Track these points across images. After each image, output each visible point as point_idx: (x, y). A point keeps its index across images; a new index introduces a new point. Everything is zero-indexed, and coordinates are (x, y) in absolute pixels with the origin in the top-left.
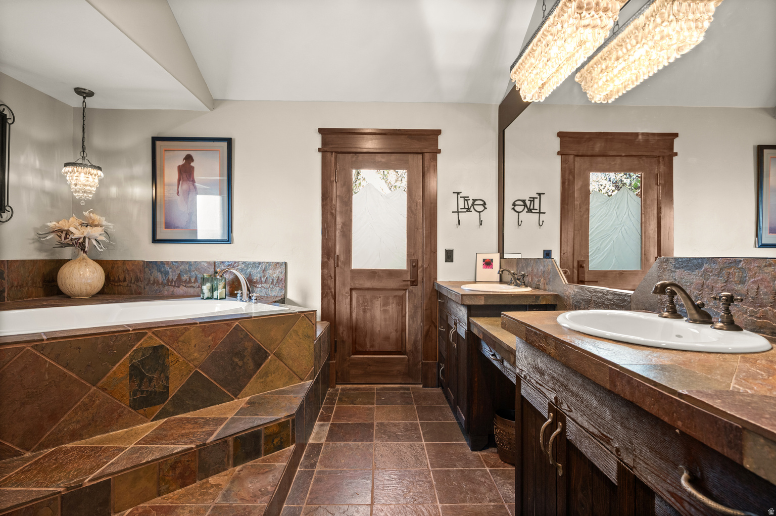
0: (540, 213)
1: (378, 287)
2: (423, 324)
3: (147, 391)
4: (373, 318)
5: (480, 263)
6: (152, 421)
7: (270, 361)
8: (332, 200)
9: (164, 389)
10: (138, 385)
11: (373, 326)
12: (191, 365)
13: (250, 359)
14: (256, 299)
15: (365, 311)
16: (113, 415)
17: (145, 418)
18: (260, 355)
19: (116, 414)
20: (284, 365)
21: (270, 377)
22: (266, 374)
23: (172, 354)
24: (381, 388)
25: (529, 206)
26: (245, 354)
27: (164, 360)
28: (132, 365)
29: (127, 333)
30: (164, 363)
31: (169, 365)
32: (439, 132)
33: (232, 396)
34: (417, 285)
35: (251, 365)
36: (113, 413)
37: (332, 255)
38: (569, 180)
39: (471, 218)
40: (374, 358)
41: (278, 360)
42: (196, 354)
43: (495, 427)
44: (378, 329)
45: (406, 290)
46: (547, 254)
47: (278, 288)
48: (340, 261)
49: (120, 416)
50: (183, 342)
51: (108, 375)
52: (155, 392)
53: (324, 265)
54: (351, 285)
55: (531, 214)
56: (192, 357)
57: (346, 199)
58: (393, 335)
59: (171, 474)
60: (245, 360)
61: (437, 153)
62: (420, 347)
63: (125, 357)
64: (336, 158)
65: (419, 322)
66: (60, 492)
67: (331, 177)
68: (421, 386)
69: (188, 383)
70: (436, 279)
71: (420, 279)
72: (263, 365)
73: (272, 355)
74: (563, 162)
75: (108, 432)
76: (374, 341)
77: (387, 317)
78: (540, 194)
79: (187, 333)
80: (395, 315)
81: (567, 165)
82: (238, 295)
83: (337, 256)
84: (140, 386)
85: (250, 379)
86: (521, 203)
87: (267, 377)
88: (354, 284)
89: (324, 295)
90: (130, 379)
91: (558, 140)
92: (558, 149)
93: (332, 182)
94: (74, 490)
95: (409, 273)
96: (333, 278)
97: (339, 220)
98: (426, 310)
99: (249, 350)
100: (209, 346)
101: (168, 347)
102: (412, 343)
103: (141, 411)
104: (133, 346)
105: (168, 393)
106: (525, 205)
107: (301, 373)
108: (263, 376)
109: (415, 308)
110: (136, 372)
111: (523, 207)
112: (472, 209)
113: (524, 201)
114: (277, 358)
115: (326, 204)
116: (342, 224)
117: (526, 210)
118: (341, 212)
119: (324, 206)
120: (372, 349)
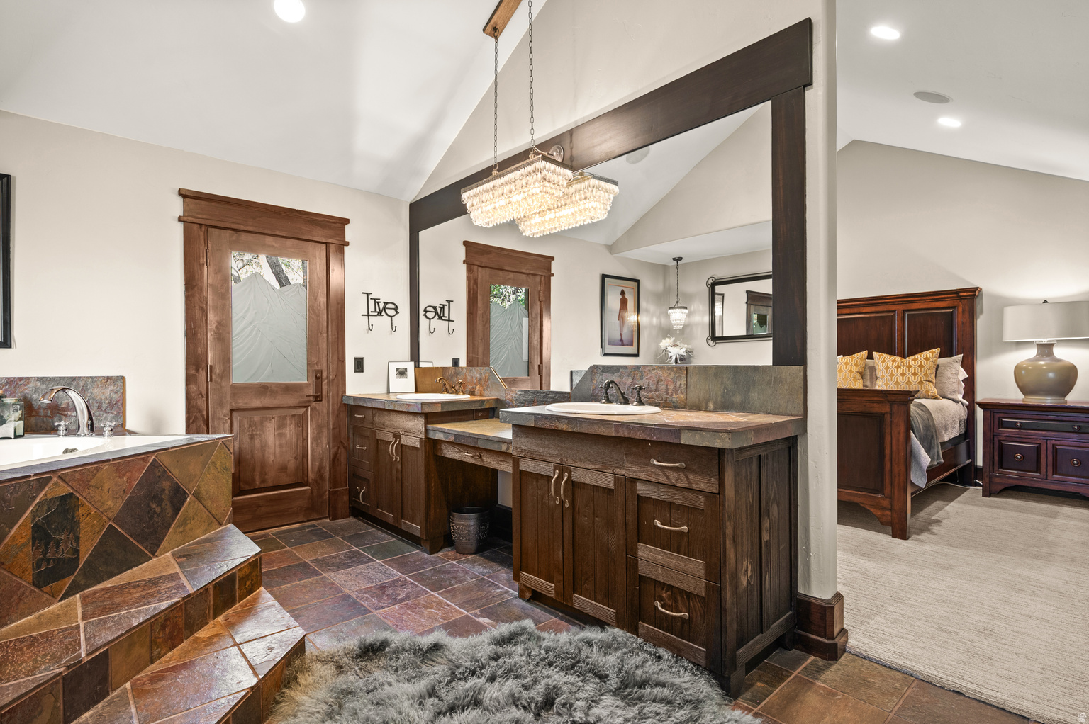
0: (449, 320)
1: (271, 406)
2: (329, 446)
3: (54, 559)
4: (263, 445)
5: (393, 373)
6: (59, 601)
7: (189, 503)
8: (201, 290)
9: (73, 554)
10: (42, 552)
11: (264, 456)
12: (104, 518)
13: (169, 503)
14: (112, 430)
15: (252, 438)
16: (12, 600)
17: (51, 598)
18: (178, 496)
19: (15, 598)
20: (202, 507)
21: (189, 525)
22: (185, 522)
23: (83, 505)
24: (278, 532)
25: (440, 313)
26: (163, 497)
27: (74, 514)
28: (35, 525)
29: (28, 480)
30: (73, 518)
31: (79, 521)
32: (347, 221)
33: (150, 555)
34: (321, 401)
35: (169, 511)
36: (12, 597)
37: (204, 365)
38: (473, 289)
39: (381, 322)
40: (267, 496)
41: (197, 502)
42: (109, 503)
43: (452, 525)
44: (272, 458)
45: (307, 407)
46: (456, 362)
47: (110, 415)
48: (215, 374)
49: (21, 599)
50: (95, 487)
51: (5, 542)
52: (63, 559)
53: (189, 379)
54: (232, 405)
55: (441, 321)
56: (105, 507)
57: (223, 291)
58: (292, 465)
59: (161, 635)
60: (163, 505)
61: (344, 245)
62: (326, 475)
63: (26, 515)
64: (206, 232)
65: (324, 445)
66: (61, 673)
67: (200, 258)
68: (328, 520)
69: (100, 543)
70: (345, 392)
71: (324, 393)
72: (182, 510)
73: (191, 496)
74: (469, 270)
75: (6, 624)
76: (266, 474)
77: (284, 442)
78: (449, 302)
79: (99, 474)
80: (294, 439)
81: (472, 275)
82: (61, 428)
83: (211, 366)
84: (45, 553)
85: (169, 529)
86: (432, 310)
87: (186, 525)
88: (236, 403)
89: (191, 421)
90: (33, 544)
91: (463, 249)
92: (463, 257)
93: (201, 266)
94: (75, 668)
95: (312, 386)
96: (205, 396)
97: (212, 317)
98: (333, 429)
99: (167, 492)
100: (124, 490)
101: (77, 495)
102: (316, 470)
103: (47, 589)
104: (35, 498)
105: (79, 559)
106: (436, 312)
107: (220, 516)
108: (182, 525)
109: (319, 428)
110: (41, 534)
111: (434, 314)
112: (383, 313)
113: (435, 308)
114: (196, 500)
115: (193, 296)
116: (216, 324)
117: (437, 317)
118: (215, 308)
119: (188, 298)
120: (262, 486)
